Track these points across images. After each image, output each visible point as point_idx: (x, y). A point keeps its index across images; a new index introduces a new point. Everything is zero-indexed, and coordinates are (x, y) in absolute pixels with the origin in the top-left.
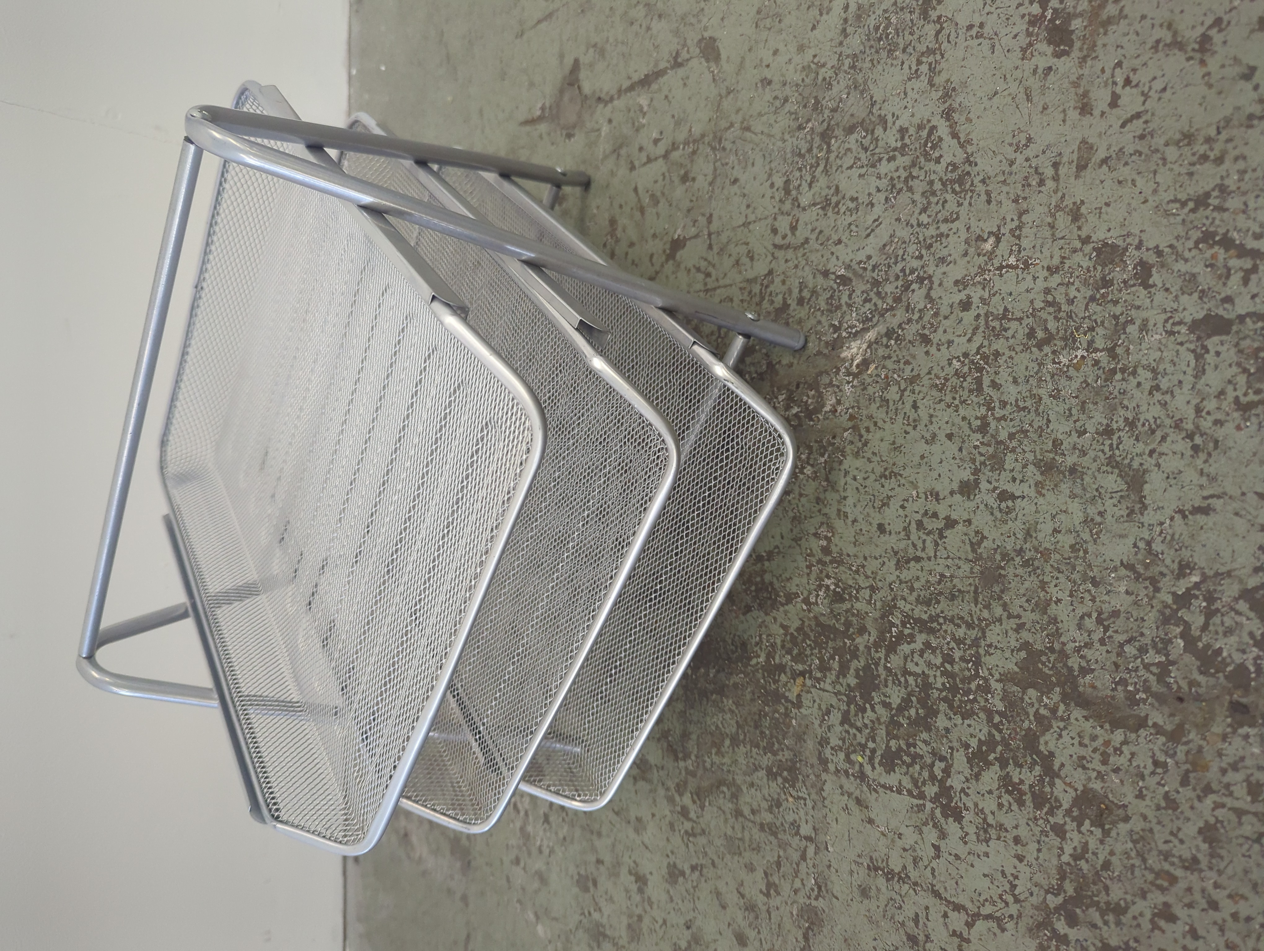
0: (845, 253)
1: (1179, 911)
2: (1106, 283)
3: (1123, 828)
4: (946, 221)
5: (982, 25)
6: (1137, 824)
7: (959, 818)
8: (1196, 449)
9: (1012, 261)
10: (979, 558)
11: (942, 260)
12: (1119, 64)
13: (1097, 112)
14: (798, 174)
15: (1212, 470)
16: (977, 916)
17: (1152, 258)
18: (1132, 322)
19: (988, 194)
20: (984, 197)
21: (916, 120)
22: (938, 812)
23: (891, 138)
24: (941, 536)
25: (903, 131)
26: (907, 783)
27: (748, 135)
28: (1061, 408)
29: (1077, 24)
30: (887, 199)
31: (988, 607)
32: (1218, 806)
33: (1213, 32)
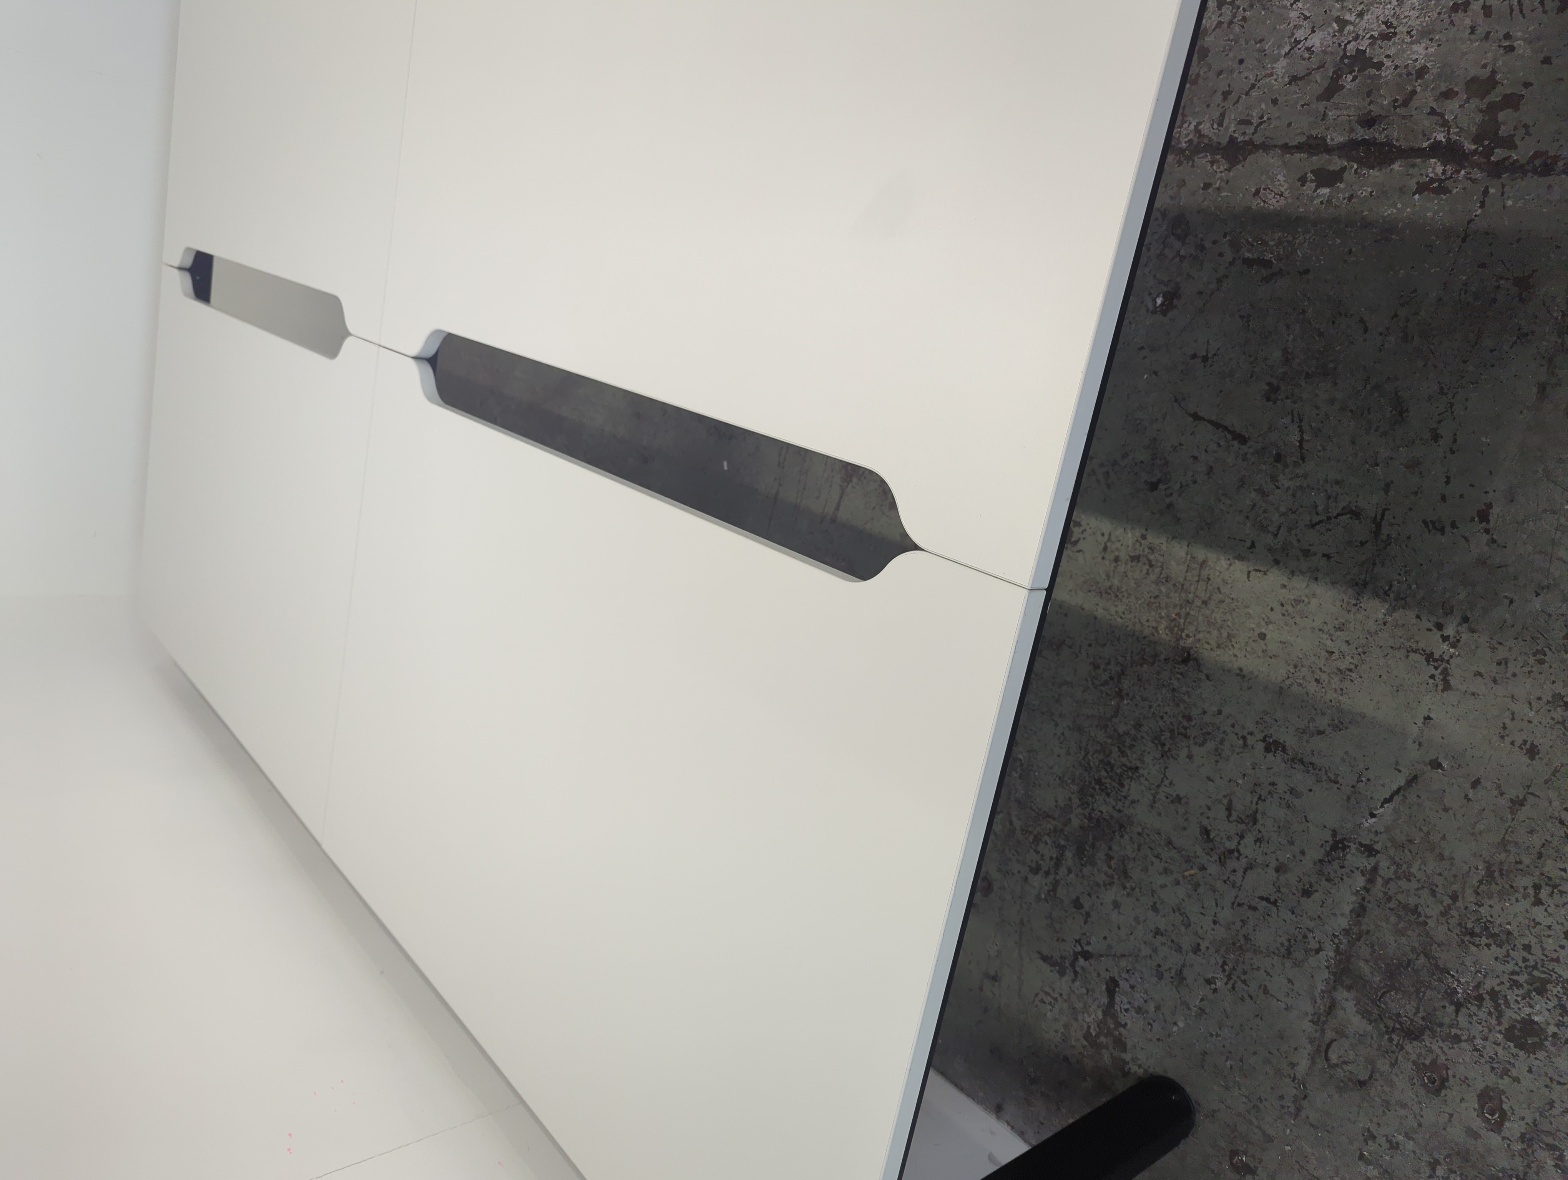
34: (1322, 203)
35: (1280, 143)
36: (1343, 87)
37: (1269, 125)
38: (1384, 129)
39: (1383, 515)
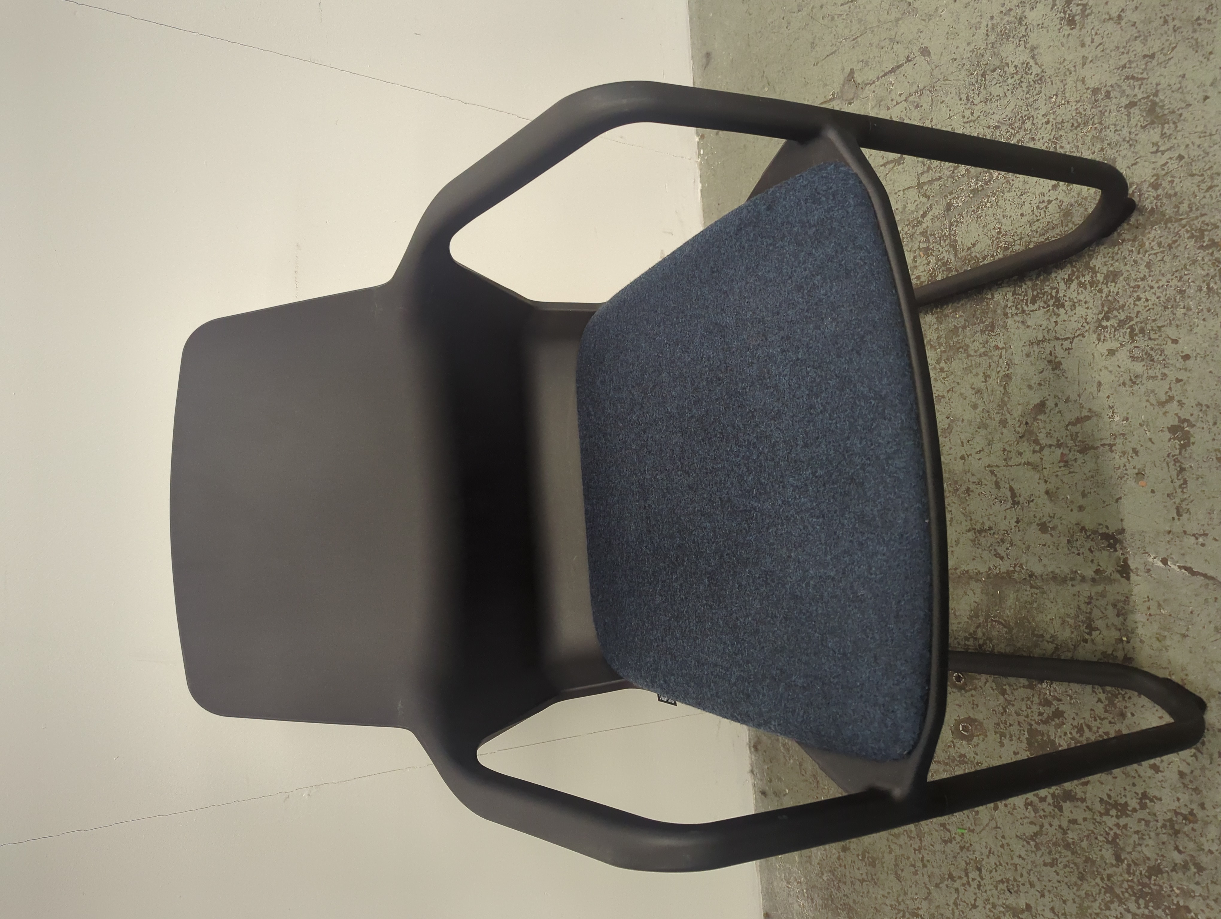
0: (996, 117)
1: (1141, 296)
2: (1096, 101)
3: (1121, 278)
4: (1037, 94)
5: (1043, 24)
6: (1126, 275)
7: (1063, 306)
8: (1130, 145)
9: (1063, 102)
10: (1063, 210)
11: (1037, 109)
12: (1093, 28)
13: (1087, 46)
14: (972, 92)
15: (1136, 150)
16: (1074, 338)
17: (1110, 89)
18: (1106, 111)
19: (1052, 81)
20: (1050, 83)
21: (1021, 61)
22: (1055, 309)
23: (1012, 70)
24: (1047, 208)
25: (1016, 67)
26: (1042, 304)
27: (947, 82)
28: (1086, 147)
29: (1077, 18)
30: (1012, 93)
31: (1067, 226)
32: (1150, 255)
33: (1121, 13)
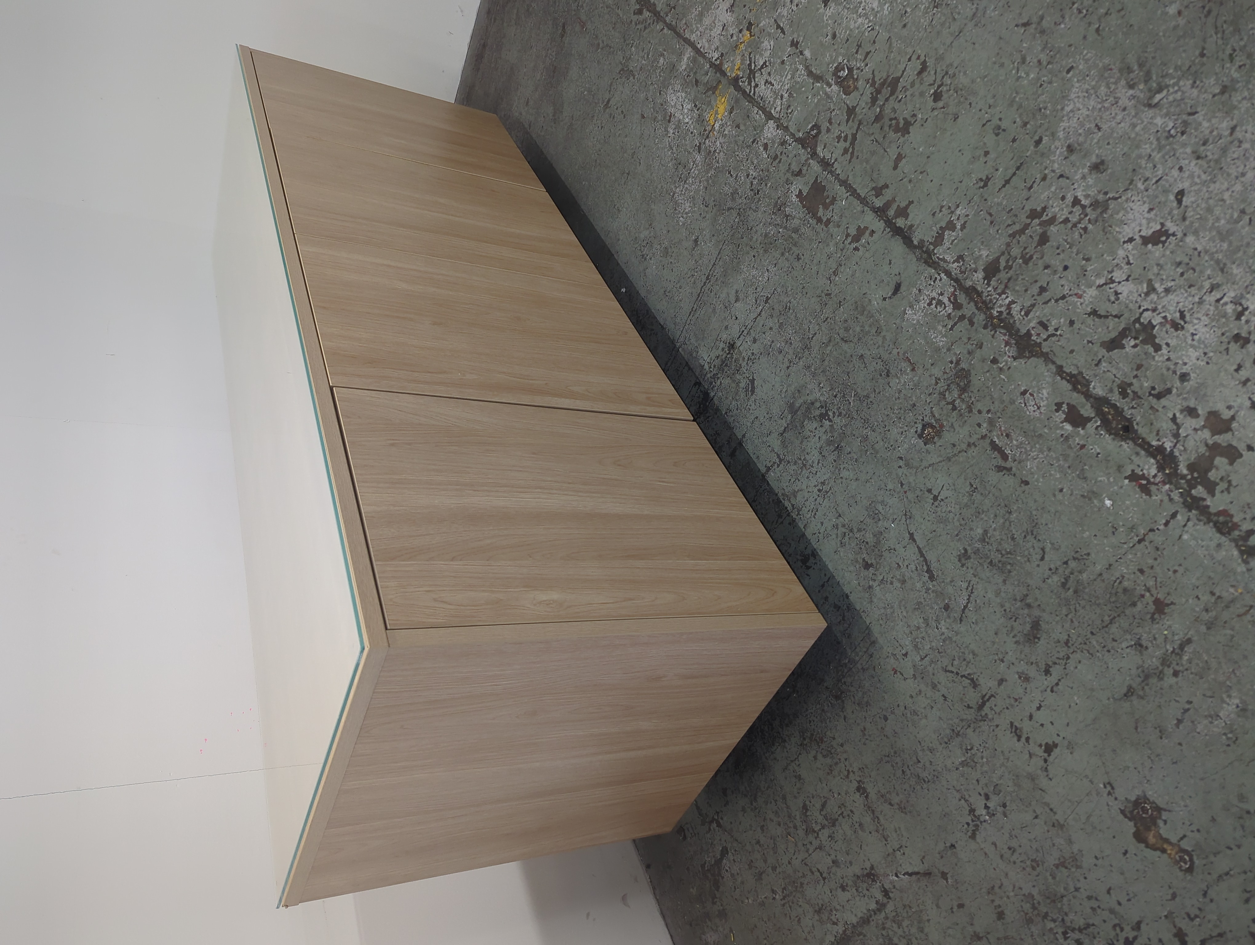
34: (1062, 435)
35: (1059, 363)
36: (1123, 347)
37: (1058, 341)
38: (1133, 408)
39: (990, 698)
